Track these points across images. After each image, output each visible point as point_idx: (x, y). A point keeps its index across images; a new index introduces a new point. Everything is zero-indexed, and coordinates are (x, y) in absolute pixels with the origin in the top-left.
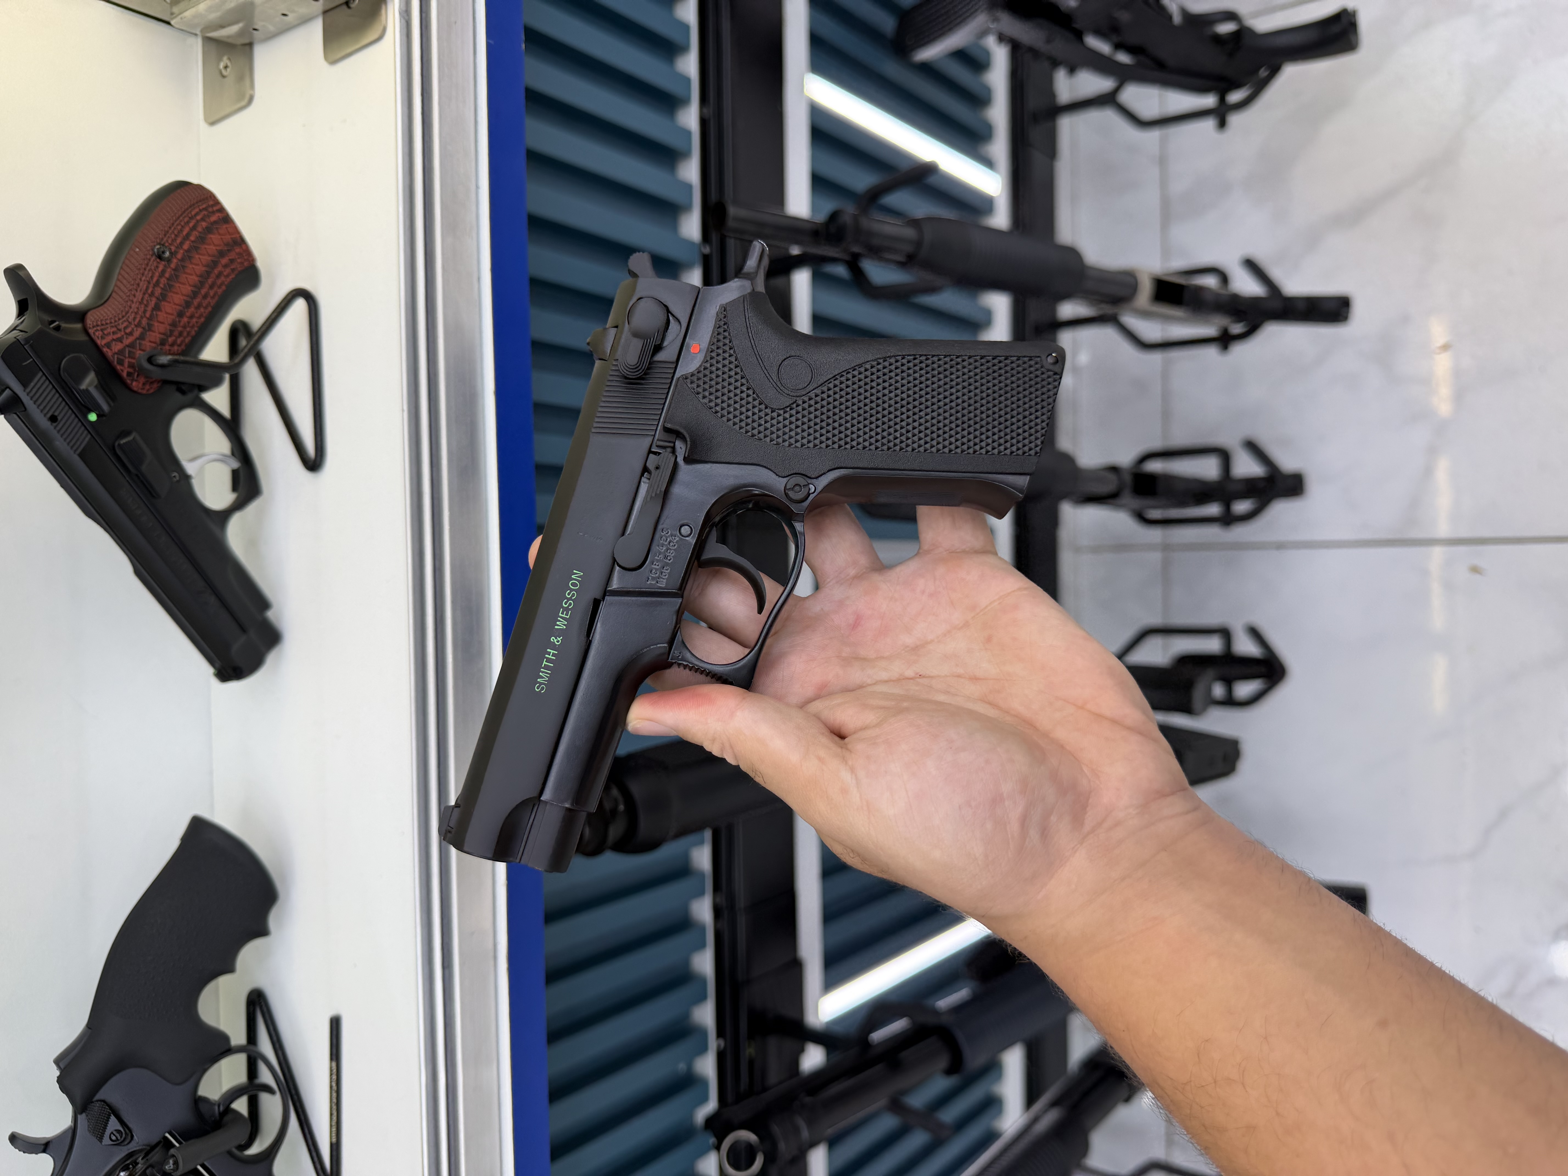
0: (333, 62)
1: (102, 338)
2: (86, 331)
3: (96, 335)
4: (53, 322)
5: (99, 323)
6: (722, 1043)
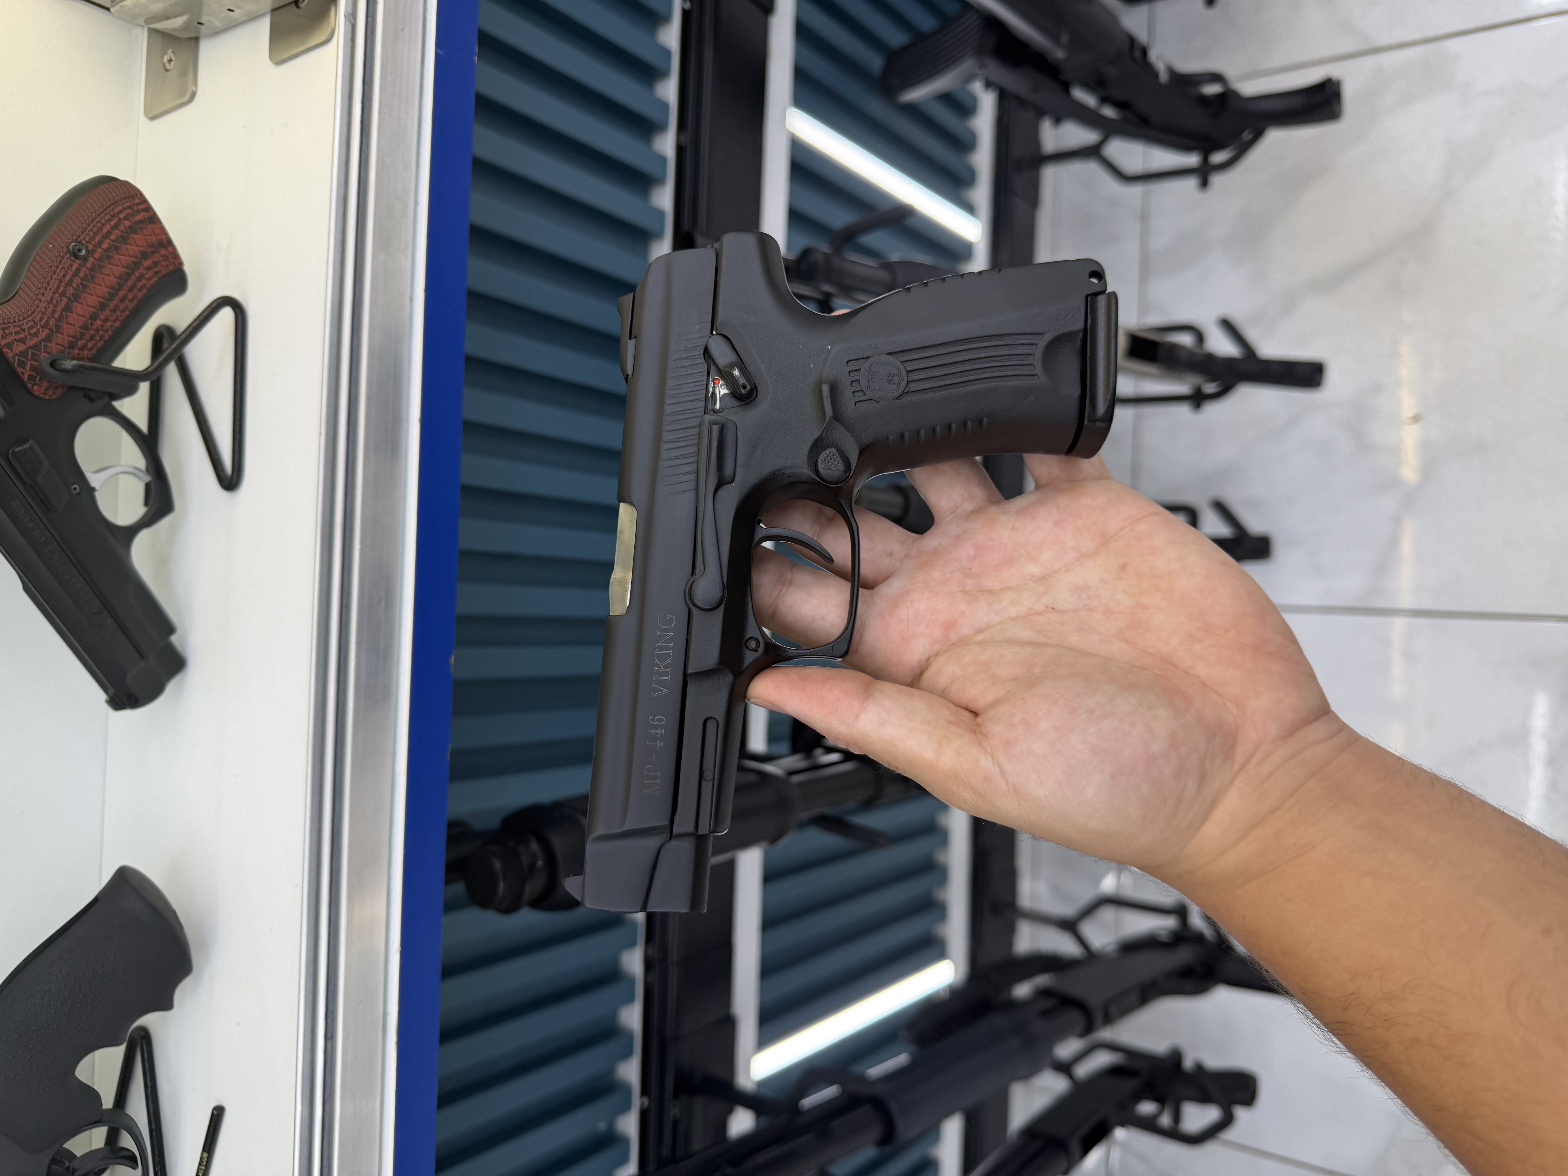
0: (279, 63)
6: (646, 1101)
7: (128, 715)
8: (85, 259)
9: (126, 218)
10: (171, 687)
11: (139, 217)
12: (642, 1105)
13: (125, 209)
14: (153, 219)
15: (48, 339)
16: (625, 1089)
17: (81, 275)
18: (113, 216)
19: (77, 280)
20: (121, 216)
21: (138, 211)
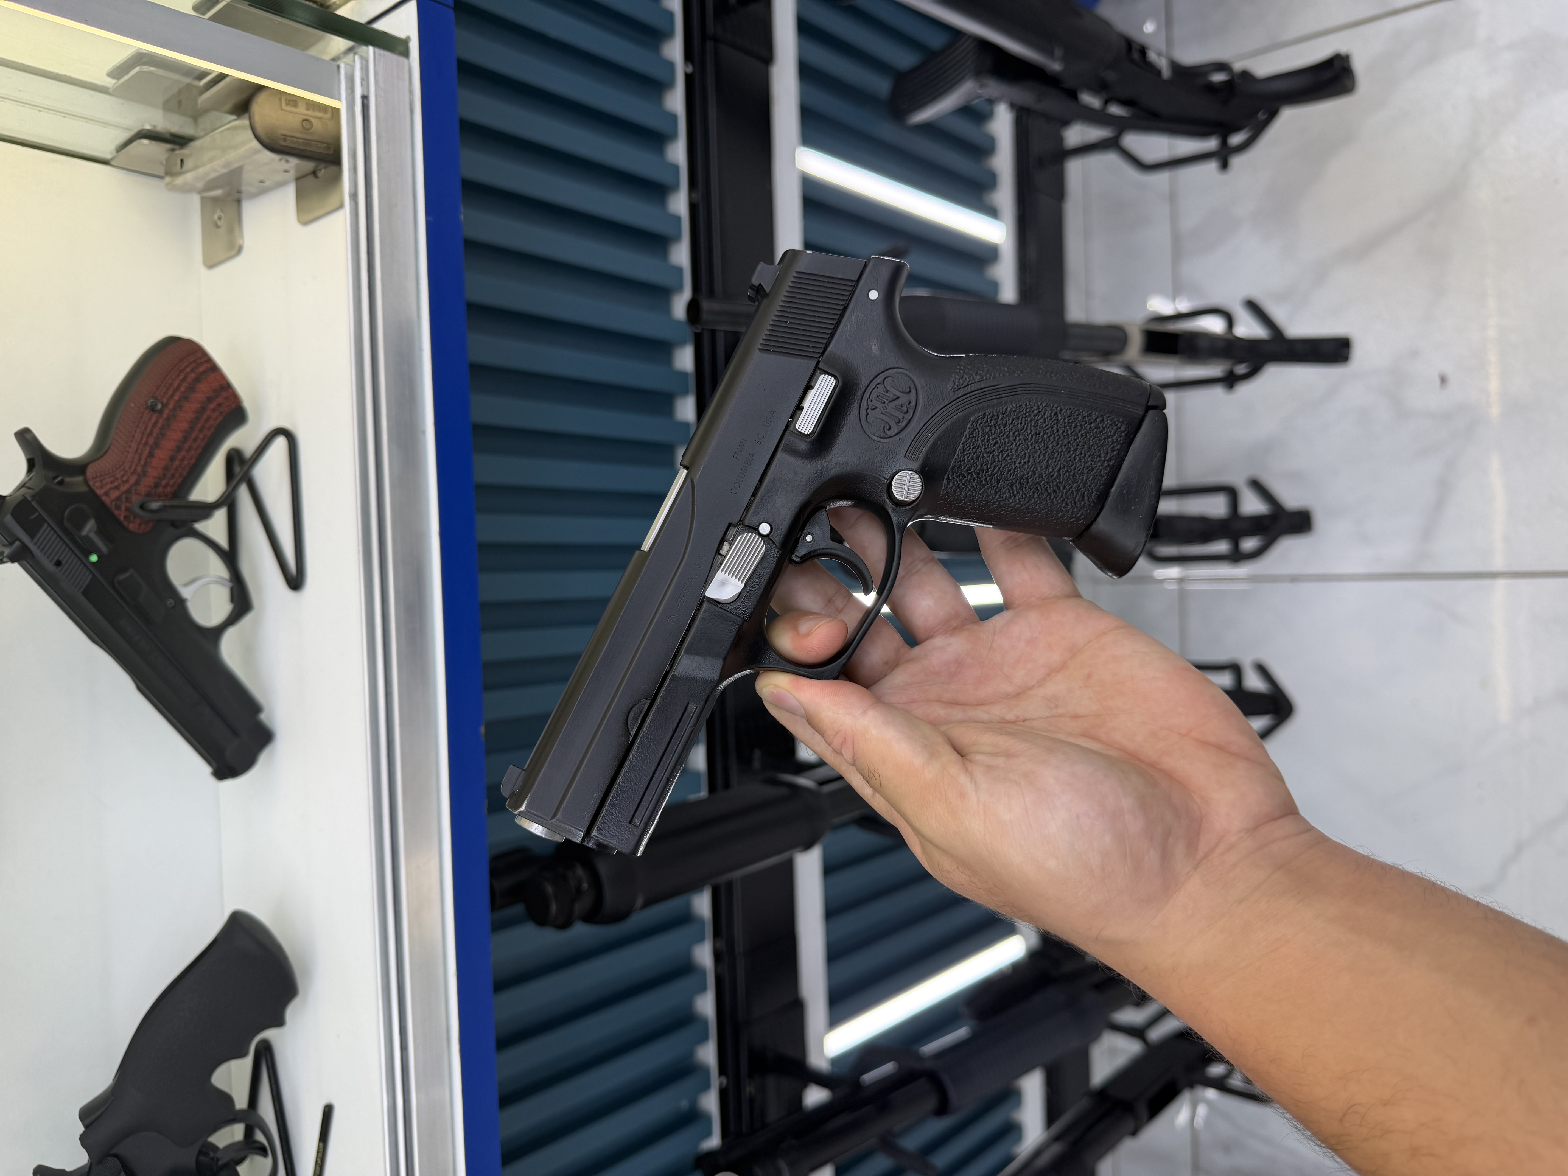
0: (305, 223)
1: (101, 487)
2: (86, 482)
3: (96, 485)
4: (57, 477)
5: (98, 474)
6: (724, 1080)
7: (229, 784)
8: (161, 412)
9: (192, 371)
10: (263, 758)
11: (202, 369)
12: (721, 1084)
13: (190, 363)
14: (214, 368)
15: (137, 483)
16: (704, 1071)
17: (159, 425)
18: (181, 371)
19: (156, 430)
20: (188, 370)
21: (202, 364)
